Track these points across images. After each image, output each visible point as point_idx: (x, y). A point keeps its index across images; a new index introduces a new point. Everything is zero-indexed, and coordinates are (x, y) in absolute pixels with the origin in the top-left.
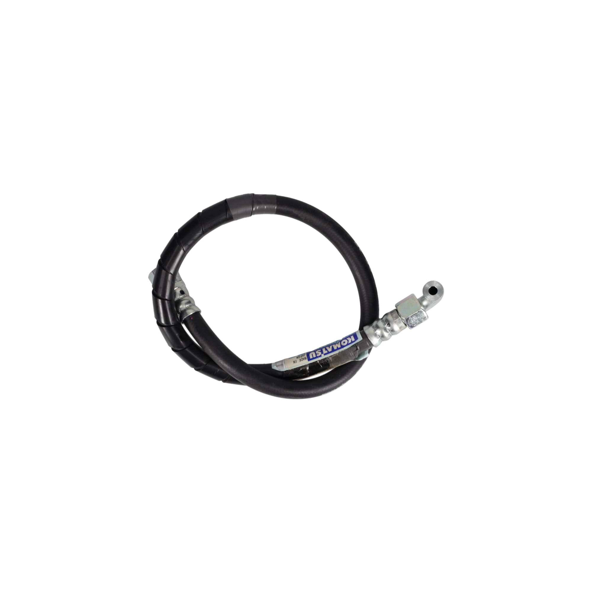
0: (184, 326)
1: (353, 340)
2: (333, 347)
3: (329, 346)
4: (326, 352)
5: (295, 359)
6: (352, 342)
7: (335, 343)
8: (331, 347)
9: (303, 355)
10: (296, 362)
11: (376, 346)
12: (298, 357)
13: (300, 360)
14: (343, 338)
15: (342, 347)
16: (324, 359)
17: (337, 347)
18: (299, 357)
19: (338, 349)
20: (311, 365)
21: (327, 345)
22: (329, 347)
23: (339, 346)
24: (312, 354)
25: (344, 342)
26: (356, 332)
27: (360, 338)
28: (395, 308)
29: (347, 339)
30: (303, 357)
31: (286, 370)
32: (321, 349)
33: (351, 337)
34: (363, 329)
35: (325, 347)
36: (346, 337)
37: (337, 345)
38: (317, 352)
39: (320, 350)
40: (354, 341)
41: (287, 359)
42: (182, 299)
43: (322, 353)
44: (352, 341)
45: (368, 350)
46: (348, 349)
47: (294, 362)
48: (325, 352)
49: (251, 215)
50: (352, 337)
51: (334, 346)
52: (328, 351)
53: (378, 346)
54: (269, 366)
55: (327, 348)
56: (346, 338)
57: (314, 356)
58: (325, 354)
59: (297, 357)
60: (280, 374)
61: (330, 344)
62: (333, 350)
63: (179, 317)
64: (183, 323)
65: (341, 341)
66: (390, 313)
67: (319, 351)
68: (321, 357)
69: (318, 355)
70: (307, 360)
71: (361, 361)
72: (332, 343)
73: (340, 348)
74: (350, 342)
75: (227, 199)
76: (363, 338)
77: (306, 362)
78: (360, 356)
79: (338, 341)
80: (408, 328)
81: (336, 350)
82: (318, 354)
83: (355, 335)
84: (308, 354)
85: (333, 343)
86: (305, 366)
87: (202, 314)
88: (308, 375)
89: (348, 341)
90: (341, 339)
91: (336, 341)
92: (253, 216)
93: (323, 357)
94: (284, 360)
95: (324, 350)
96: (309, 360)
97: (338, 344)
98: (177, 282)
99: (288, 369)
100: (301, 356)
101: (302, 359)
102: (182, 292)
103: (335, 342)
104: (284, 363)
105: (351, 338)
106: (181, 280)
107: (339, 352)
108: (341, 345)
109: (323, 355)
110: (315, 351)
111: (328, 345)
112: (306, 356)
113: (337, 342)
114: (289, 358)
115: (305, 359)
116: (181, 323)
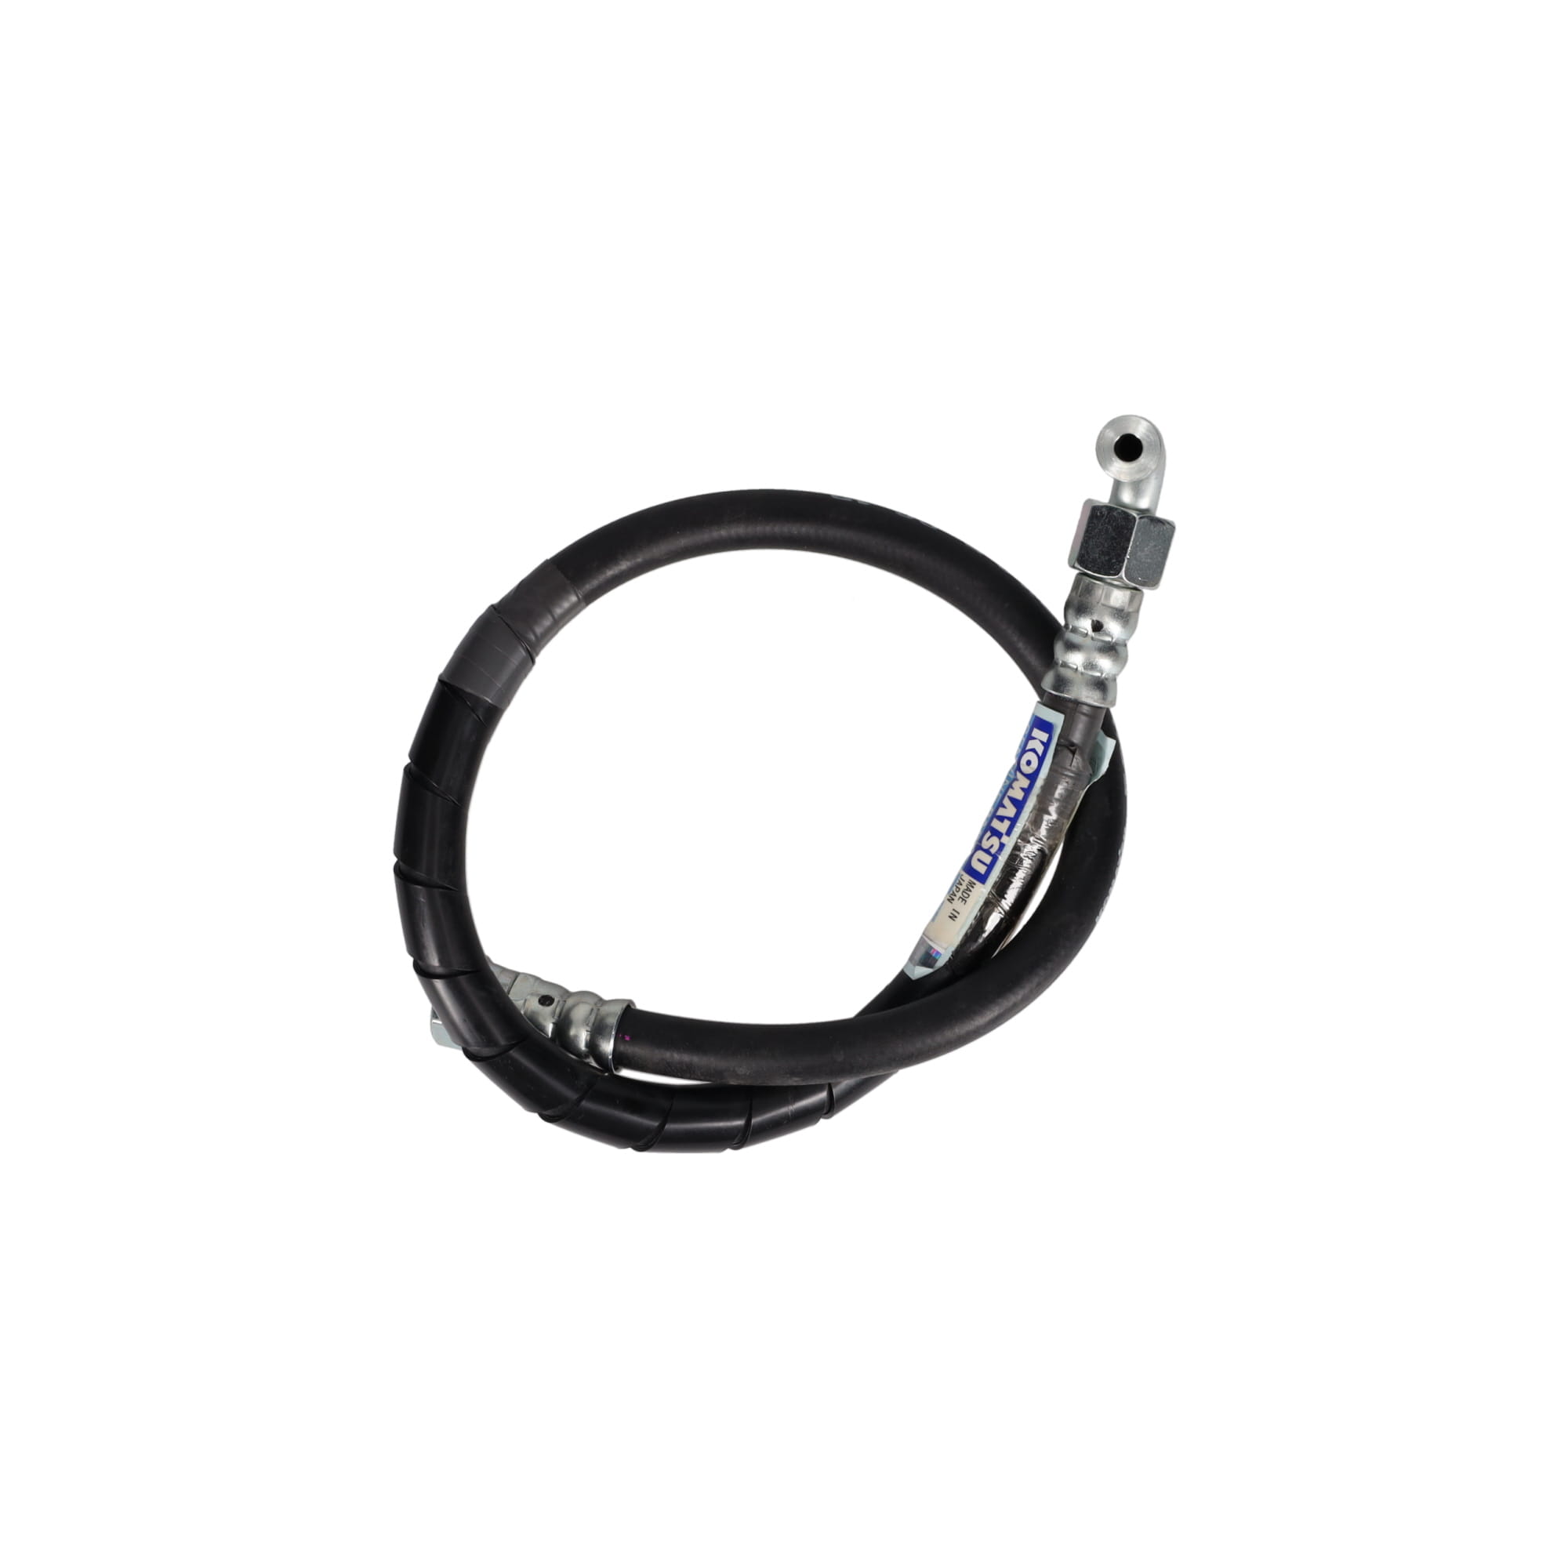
0: (626, 1073)
1: (1045, 740)
2: (1013, 801)
3: (999, 804)
4: (1007, 823)
5: (949, 908)
6: (1046, 745)
7: (1009, 785)
8: (1006, 802)
9: (958, 882)
10: (956, 914)
11: (1113, 703)
12: (950, 899)
13: (964, 900)
14: (1017, 755)
15: (1032, 777)
17: (1023, 789)
18: (955, 895)
19: (1027, 791)
20: (999, 888)
22: (1004, 807)
23: (1025, 783)
24: (979, 860)
25: (1029, 763)
26: (1033, 714)
27: (1057, 719)
28: (1076, 572)
29: (1027, 748)
30: (963, 887)
31: (950, 954)
32: (989, 830)
33: (1033, 735)
34: (1045, 691)
35: (994, 815)
36: (1020, 747)
37: (1015, 785)
38: (985, 845)
39: (988, 834)
41: (928, 925)
42: (563, 1016)
43: (998, 834)
44: (1042, 742)
45: (1102, 733)
46: (1051, 769)
47: (953, 917)
48: (1002, 827)
49: (533, 662)
50: (1036, 733)
51: (1011, 793)
52: (1009, 819)
54: (902, 979)
55: (1001, 812)
56: (1023, 751)
57: (988, 859)
58: (1009, 833)
60: (946, 974)
61: (998, 797)
62: (1019, 805)
63: (594, 1064)
64: (616, 1069)
65: (1018, 768)
66: (1075, 594)
67: (988, 839)
68: (1005, 849)
69: (993, 851)
70: (978, 885)
71: (1108, 769)
72: (1001, 792)
73: (1031, 786)
74: (1040, 749)
75: (441, 676)
76: (1063, 713)
77: (982, 892)
78: (1094, 761)
79: (1010, 772)
80: (1146, 591)
81: (1026, 797)
82: (992, 846)
83: (1039, 723)
84: (968, 868)
85: (1003, 787)
86: (988, 903)
87: (641, 1005)
88: (1014, 918)
89: (1034, 750)
90: (1013, 761)
91: (1008, 778)
92: (538, 660)
94: (924, 934)
95: (996, 824)
96: (982, 878)
97: (1016, 779)
98: (511, 990)
99: (955, 946)
100: (954, 888)
101: (965, 894)
102: (546, 1000)
103: (1005, 782)
104: (931, 940)
105: (1034, 738)
106: (517, 975)
107: (1038, 796)
108: (1027, 776)
109: (1005, 839)
110: (978, 847)
111: (995, 802)
112: (967, 878)
113: (1012, 777)
114: (933, 919)
115: (973, 887)
116: (615, 1073)
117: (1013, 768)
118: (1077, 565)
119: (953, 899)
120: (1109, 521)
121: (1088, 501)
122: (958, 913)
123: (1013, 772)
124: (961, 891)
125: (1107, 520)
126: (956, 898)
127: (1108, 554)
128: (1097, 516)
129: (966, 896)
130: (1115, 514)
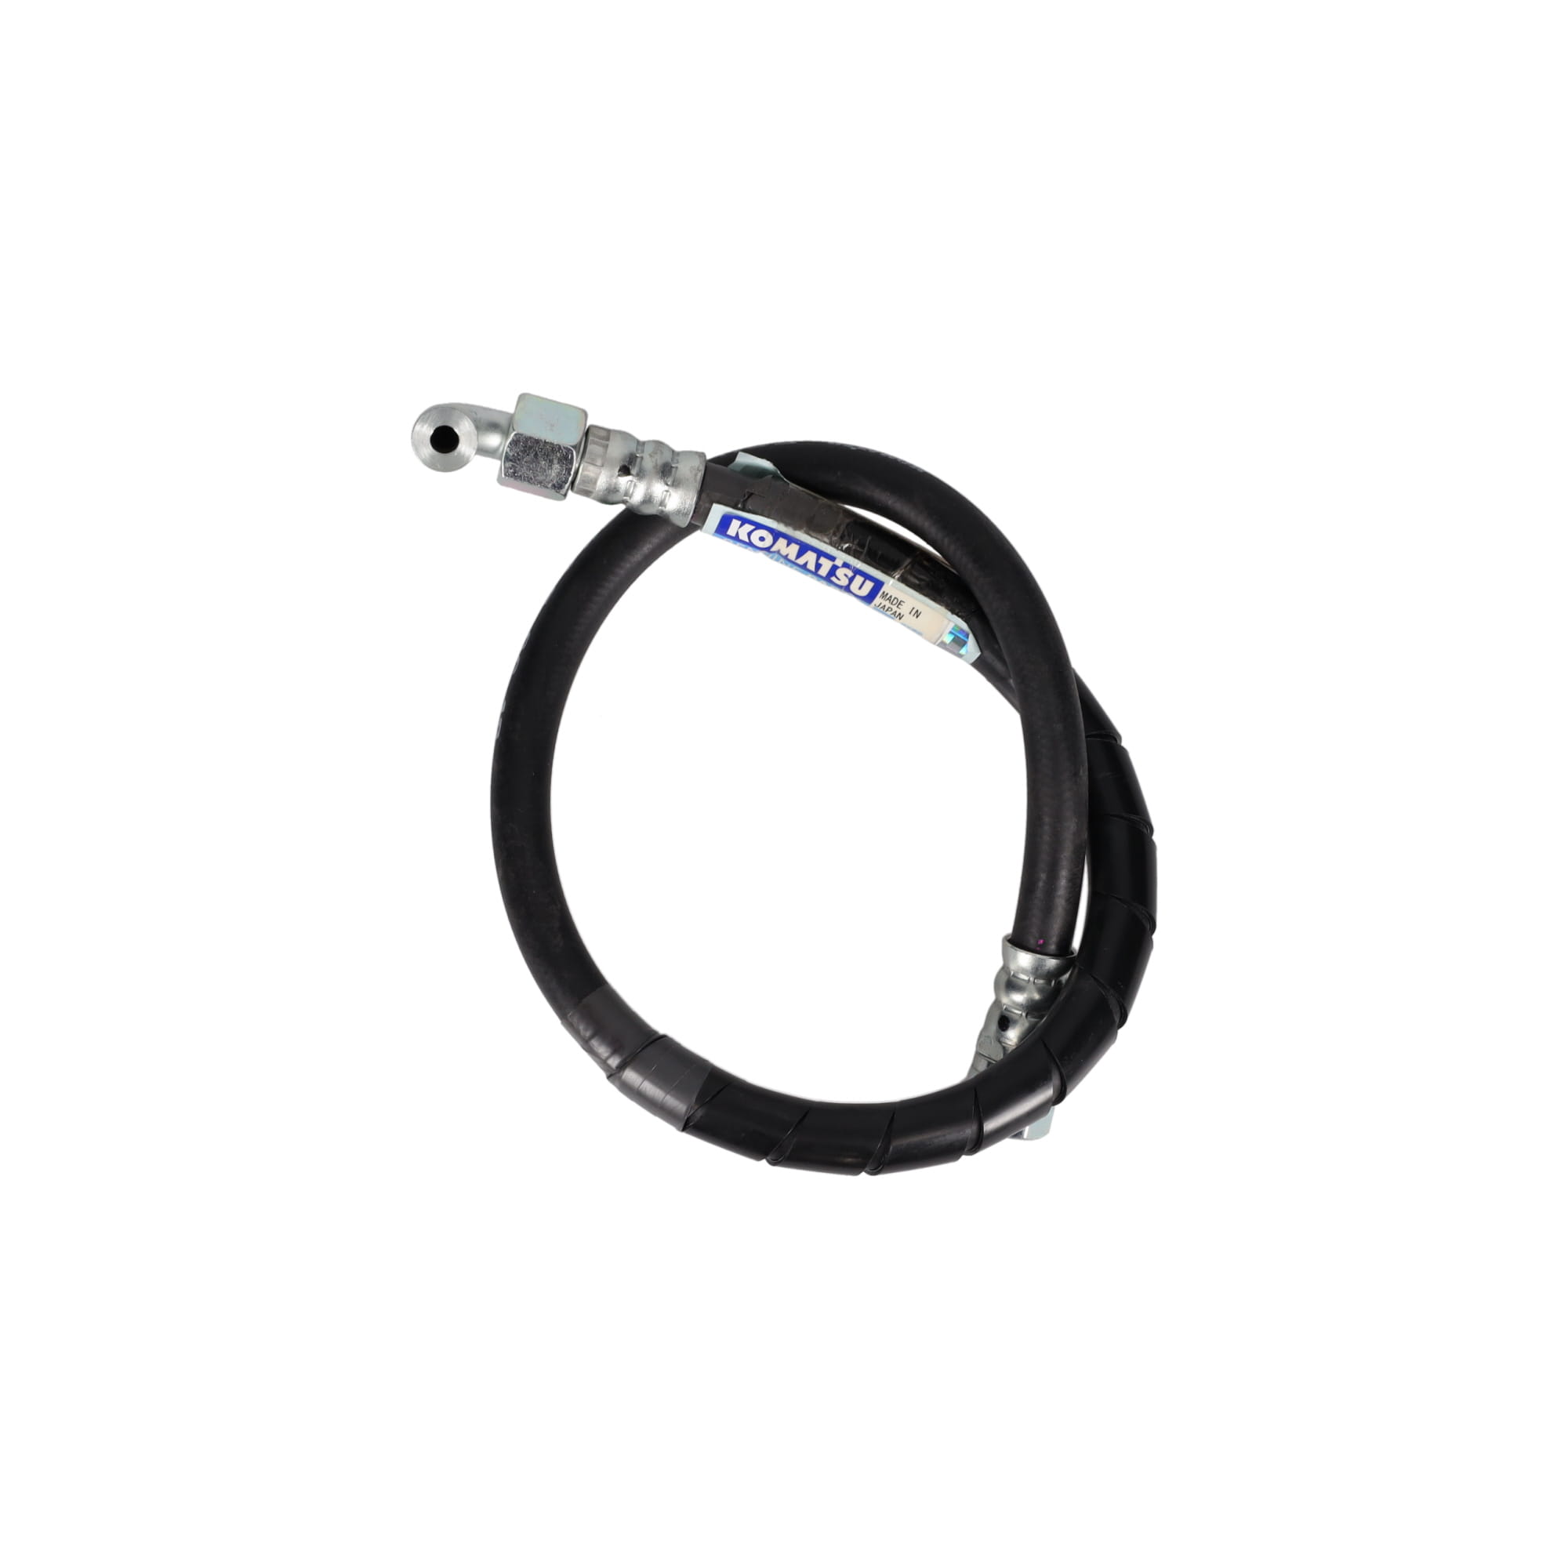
0: (1076, 943)
1: (739, 523)
2: (800, 554)
5: (909, 618)
6: (744, 521)
7: (784, 559)
8: (801, 561)
9: (883, 609)
10: (914, 611)
11: (702, 455)
12: (899, 616)
13: (900, 604)
14: (754, 551)
15: (777, 535)
16: (847, 551)
18: (896, 612)
20: (888, 567)
21: (806, 574)
22: (806, 563)
25: (762, 539)
26: (714, 535)
28: (570, 492)
29: (747, 541)
30: (887, 604)
31: (955, 617)
32: (829, 578)
33: (734, 535)
34: (690, 523)
35: (815, 573)
36: (746, 548)
37: (784, 552)
38: (844, 582)
40: (738, 518)
41: (926, 638)
42: (1018, 1007)
44: (741, 526)
45: (731, 466)
46: (768, 516)
47: (917, 614)
48: (826, 565)
49: (664, 1036)
51: (792, 557)
52: (818, 559)
53: (697, 453)
54: (980, 665)
55: (812, 566)
56: (750, 544)
57: (859, 579)
58: (832, 558)
59: (900, 619)
60: (975, 621)
61: (796, 569)
62: (804, 548)
63: (1067, 976)
64: (1072, 953)
65: (767, 550)
66: (593, 495)
67: (838, 579)
68: (848, 562)
69: (850, 574)
70: (884, 589)
71: (768, 460)
72: (791, 567)
73: (785, 536)
74: (748, 527)
75: (679, 1130)
76: (712, 505)
77: (892, 585)
78: (761, 473)
79: (772, 558)
80: (590, 421)
81: (797, 542)
82: (846, 575)
83: (722, 529)
84: (869, 599)
86: (903, 580)
87: (1008, 928)
88: (918, 553)
89: (749, 534)
91: (777, 560)
92: (662, 1032)
93: (842, 557)
94: (934, 643)
95: (824, 571)
96: (878, 585)
97: (778, 552)
98: (994, 1058)
99: (949, 613)
100: (889, 613)
101: (894, 602)
102: (1004, 1022)
103: (782, 563)
105: (737, 533)
106: (978, 1055)
107: (795, 528)
108: (775, 541)
109: (839, 563)
110: (847, 589)
111: (803, 573)
112: (878, 600)
113: (776, 556)
114: (920, 634)
115: (887, 594)
116: (1076, 954)
117: (768, 555)
118: (563, 491)
119: (900, 614)
120: (519, 460)
121: (500, 481)
122: (913, 608)
123: (771, 555)
124: (891, 606)
125: (518, 462)
126: (899, 611)
127: (551, 462)
128: (514, 473)
129: (896, 600)
130: (511, 454)
